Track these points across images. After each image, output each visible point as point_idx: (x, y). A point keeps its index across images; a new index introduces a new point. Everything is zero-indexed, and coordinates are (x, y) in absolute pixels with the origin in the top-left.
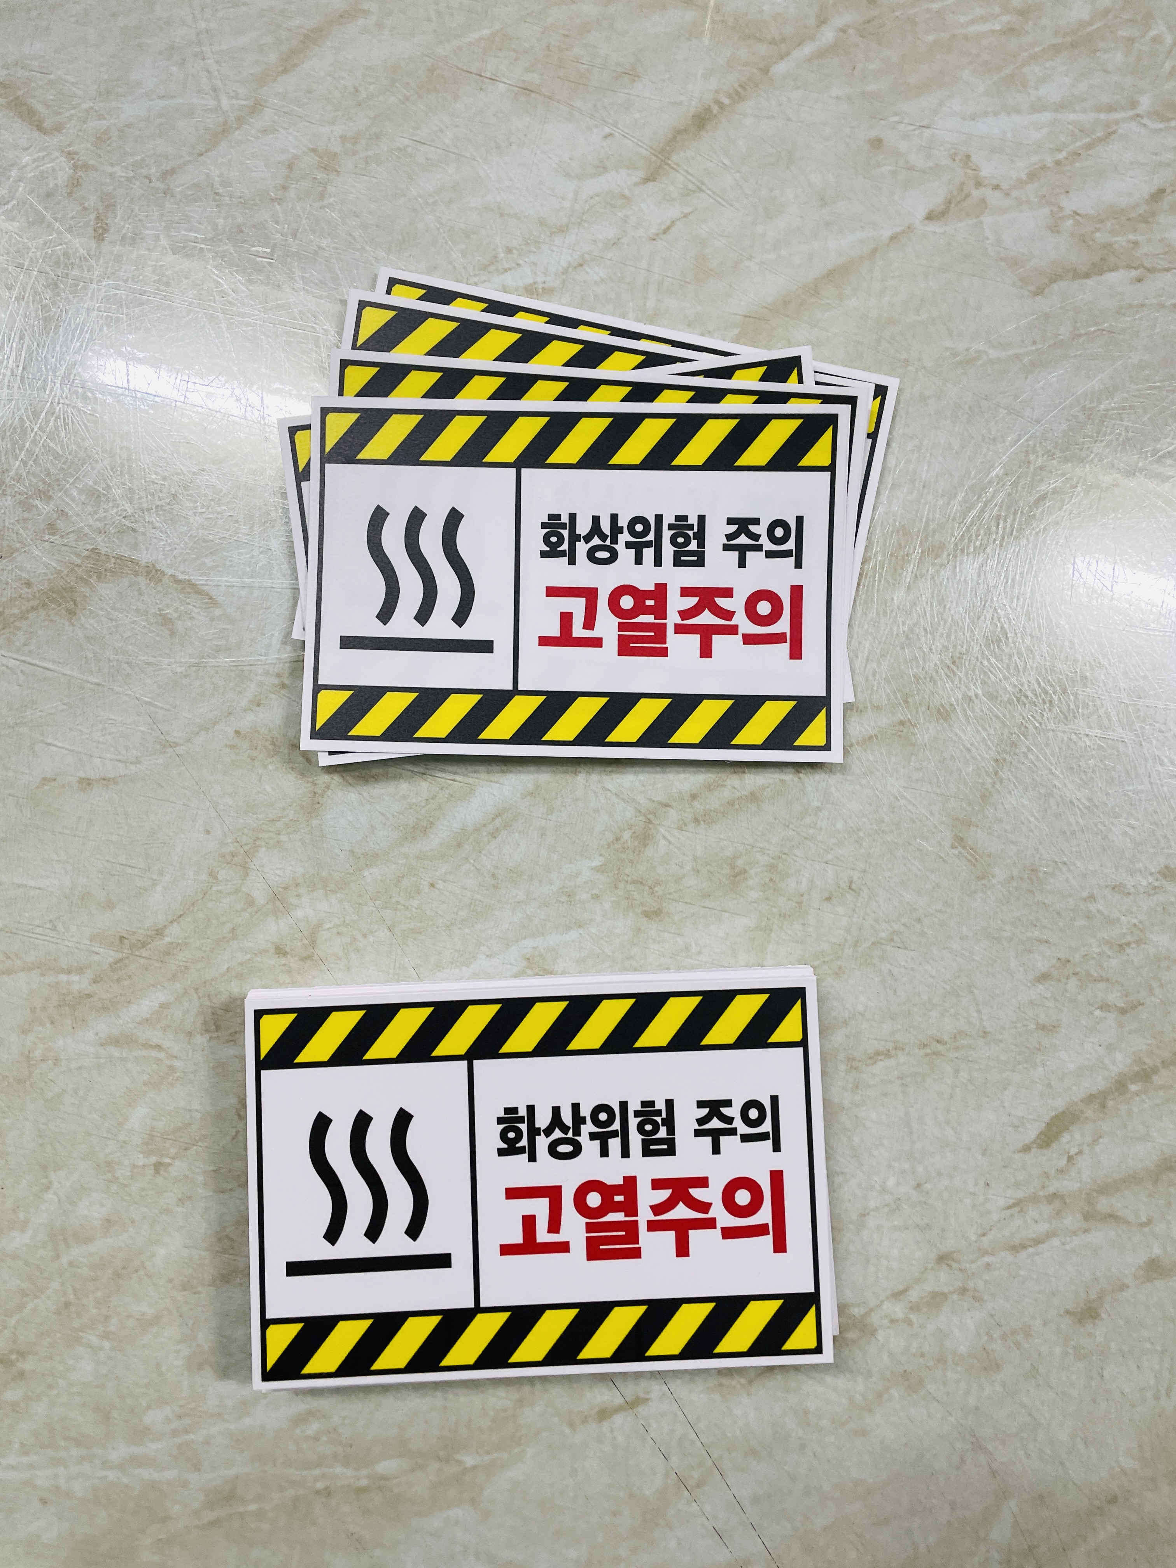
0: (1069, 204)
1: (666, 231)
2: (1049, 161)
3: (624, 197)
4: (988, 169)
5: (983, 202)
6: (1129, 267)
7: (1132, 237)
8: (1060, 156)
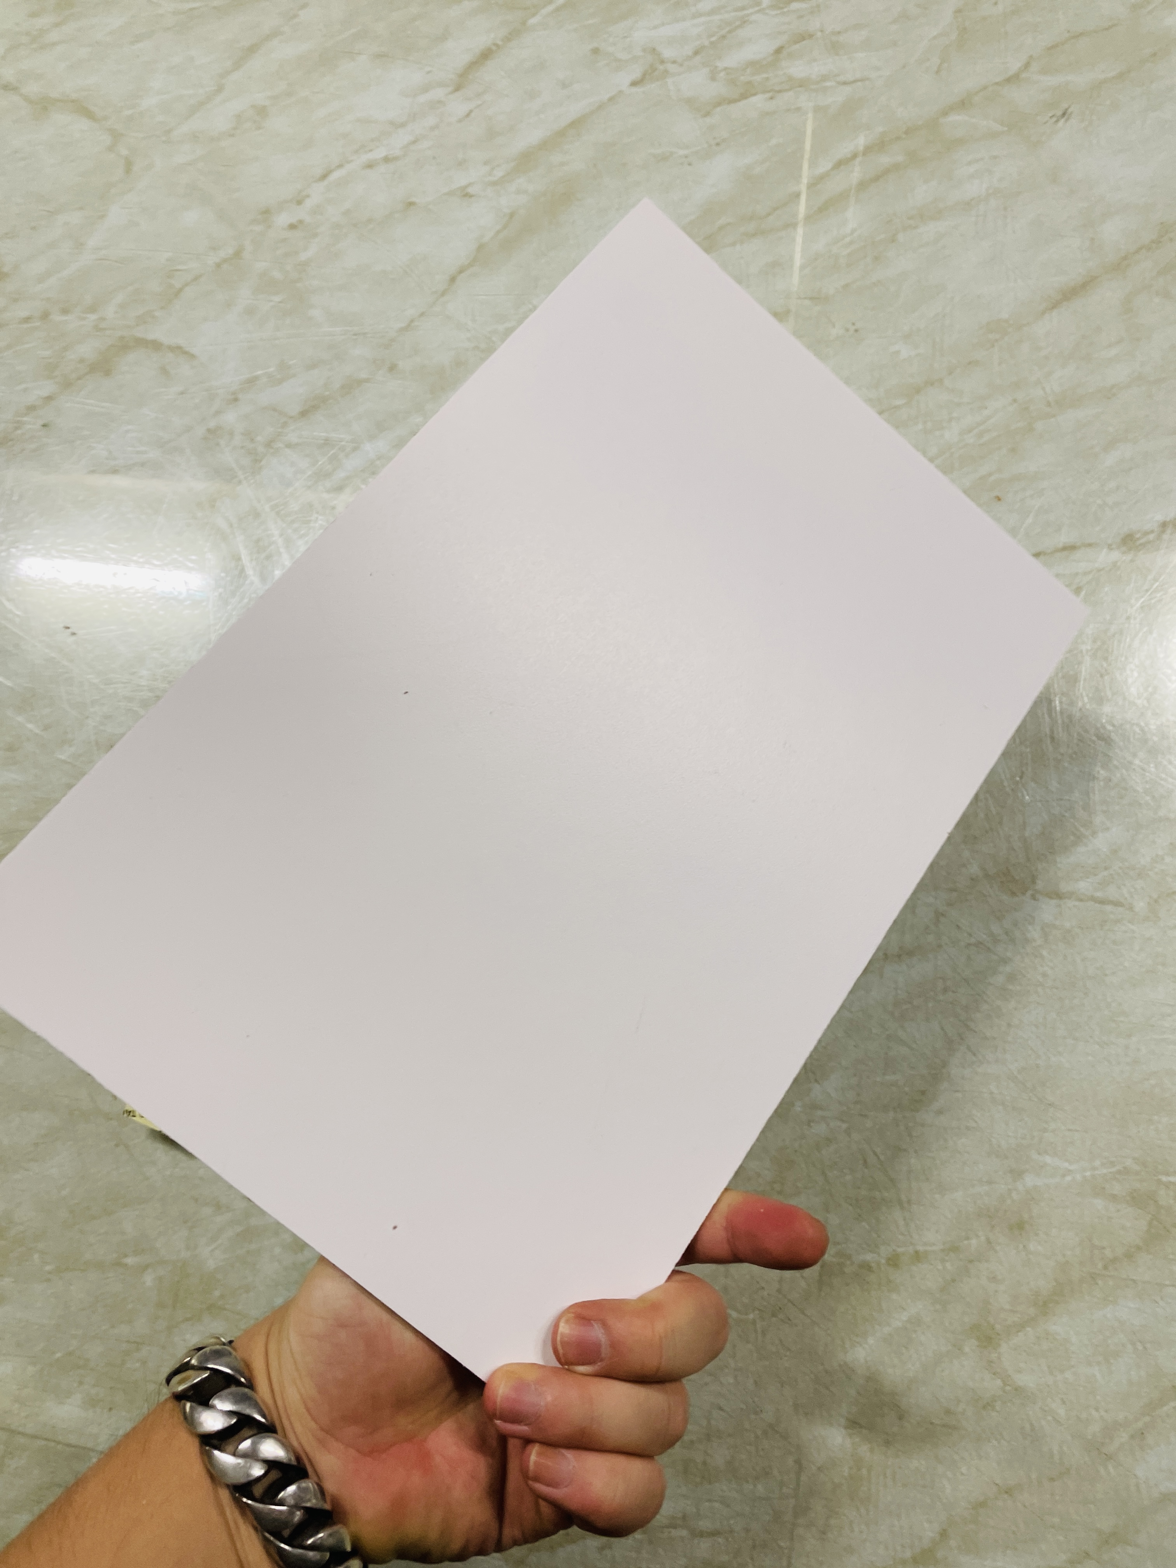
0: (720, 65)
1: (468, 115)
2: (706, 43)
3: (440, 102)
4: (668, 53)
5: (666, 71)
6: (764, 92)
7: (765, 76)
8: (713, 39)
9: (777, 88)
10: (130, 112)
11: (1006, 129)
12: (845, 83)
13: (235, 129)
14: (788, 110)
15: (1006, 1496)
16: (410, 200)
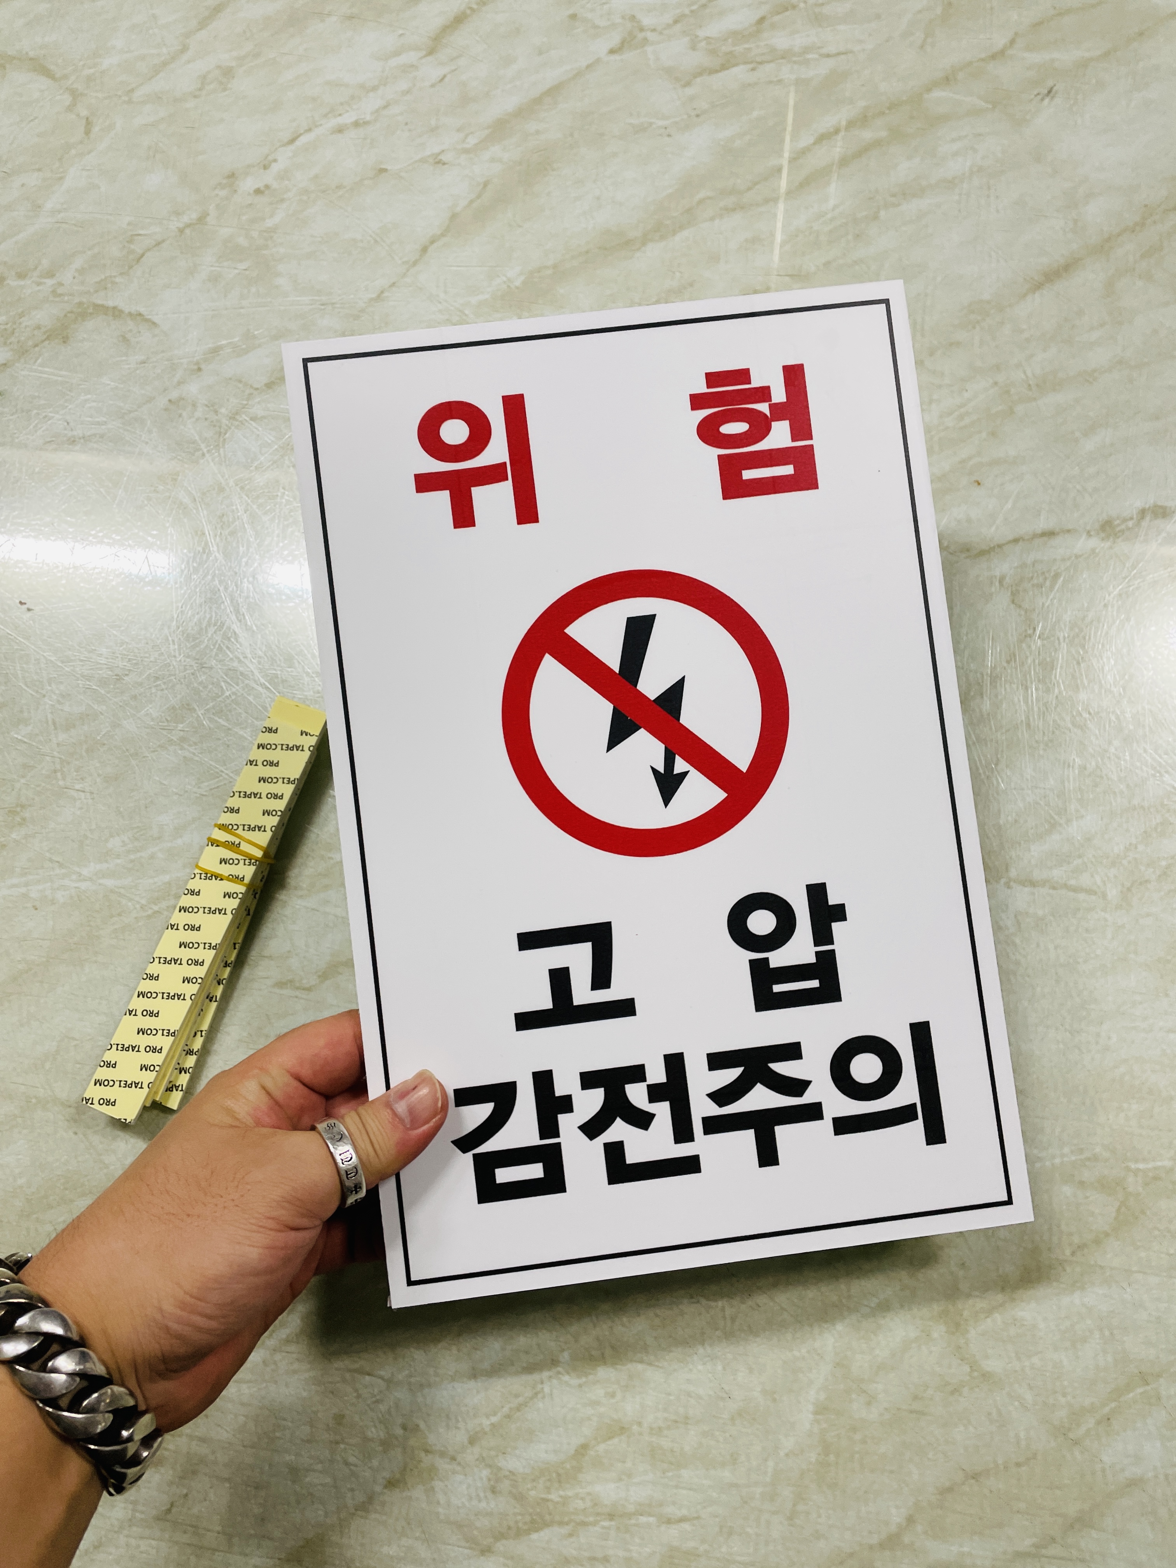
9: (758, 59)
10: (92, 71)
11: (990, 106)
12: (828, 56)
13: (200, 89)
14: (771, 82)
15: (973, 1481)
16: (383, 167)
